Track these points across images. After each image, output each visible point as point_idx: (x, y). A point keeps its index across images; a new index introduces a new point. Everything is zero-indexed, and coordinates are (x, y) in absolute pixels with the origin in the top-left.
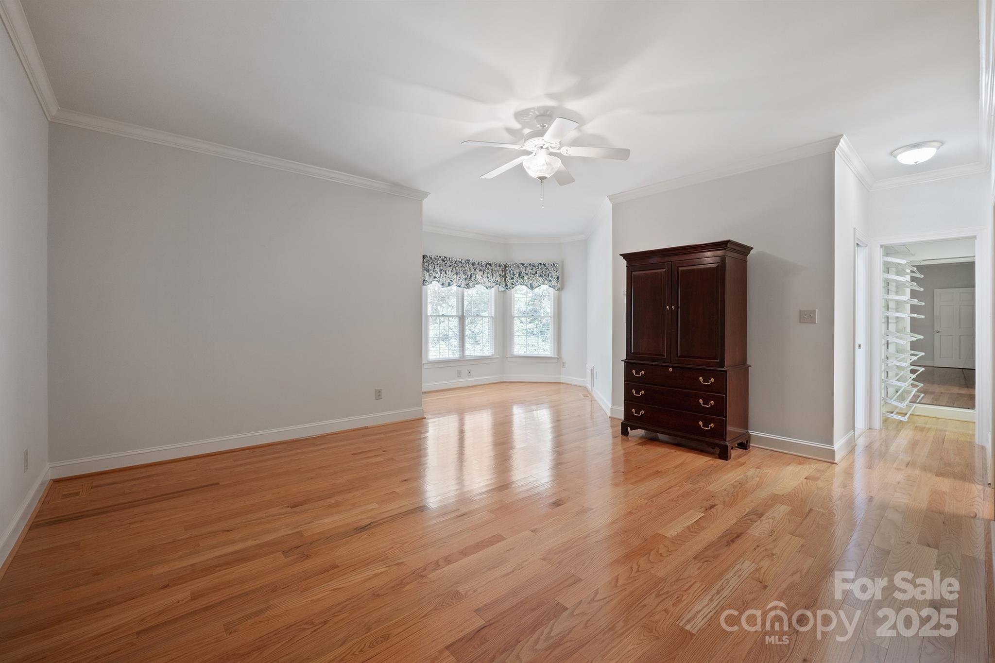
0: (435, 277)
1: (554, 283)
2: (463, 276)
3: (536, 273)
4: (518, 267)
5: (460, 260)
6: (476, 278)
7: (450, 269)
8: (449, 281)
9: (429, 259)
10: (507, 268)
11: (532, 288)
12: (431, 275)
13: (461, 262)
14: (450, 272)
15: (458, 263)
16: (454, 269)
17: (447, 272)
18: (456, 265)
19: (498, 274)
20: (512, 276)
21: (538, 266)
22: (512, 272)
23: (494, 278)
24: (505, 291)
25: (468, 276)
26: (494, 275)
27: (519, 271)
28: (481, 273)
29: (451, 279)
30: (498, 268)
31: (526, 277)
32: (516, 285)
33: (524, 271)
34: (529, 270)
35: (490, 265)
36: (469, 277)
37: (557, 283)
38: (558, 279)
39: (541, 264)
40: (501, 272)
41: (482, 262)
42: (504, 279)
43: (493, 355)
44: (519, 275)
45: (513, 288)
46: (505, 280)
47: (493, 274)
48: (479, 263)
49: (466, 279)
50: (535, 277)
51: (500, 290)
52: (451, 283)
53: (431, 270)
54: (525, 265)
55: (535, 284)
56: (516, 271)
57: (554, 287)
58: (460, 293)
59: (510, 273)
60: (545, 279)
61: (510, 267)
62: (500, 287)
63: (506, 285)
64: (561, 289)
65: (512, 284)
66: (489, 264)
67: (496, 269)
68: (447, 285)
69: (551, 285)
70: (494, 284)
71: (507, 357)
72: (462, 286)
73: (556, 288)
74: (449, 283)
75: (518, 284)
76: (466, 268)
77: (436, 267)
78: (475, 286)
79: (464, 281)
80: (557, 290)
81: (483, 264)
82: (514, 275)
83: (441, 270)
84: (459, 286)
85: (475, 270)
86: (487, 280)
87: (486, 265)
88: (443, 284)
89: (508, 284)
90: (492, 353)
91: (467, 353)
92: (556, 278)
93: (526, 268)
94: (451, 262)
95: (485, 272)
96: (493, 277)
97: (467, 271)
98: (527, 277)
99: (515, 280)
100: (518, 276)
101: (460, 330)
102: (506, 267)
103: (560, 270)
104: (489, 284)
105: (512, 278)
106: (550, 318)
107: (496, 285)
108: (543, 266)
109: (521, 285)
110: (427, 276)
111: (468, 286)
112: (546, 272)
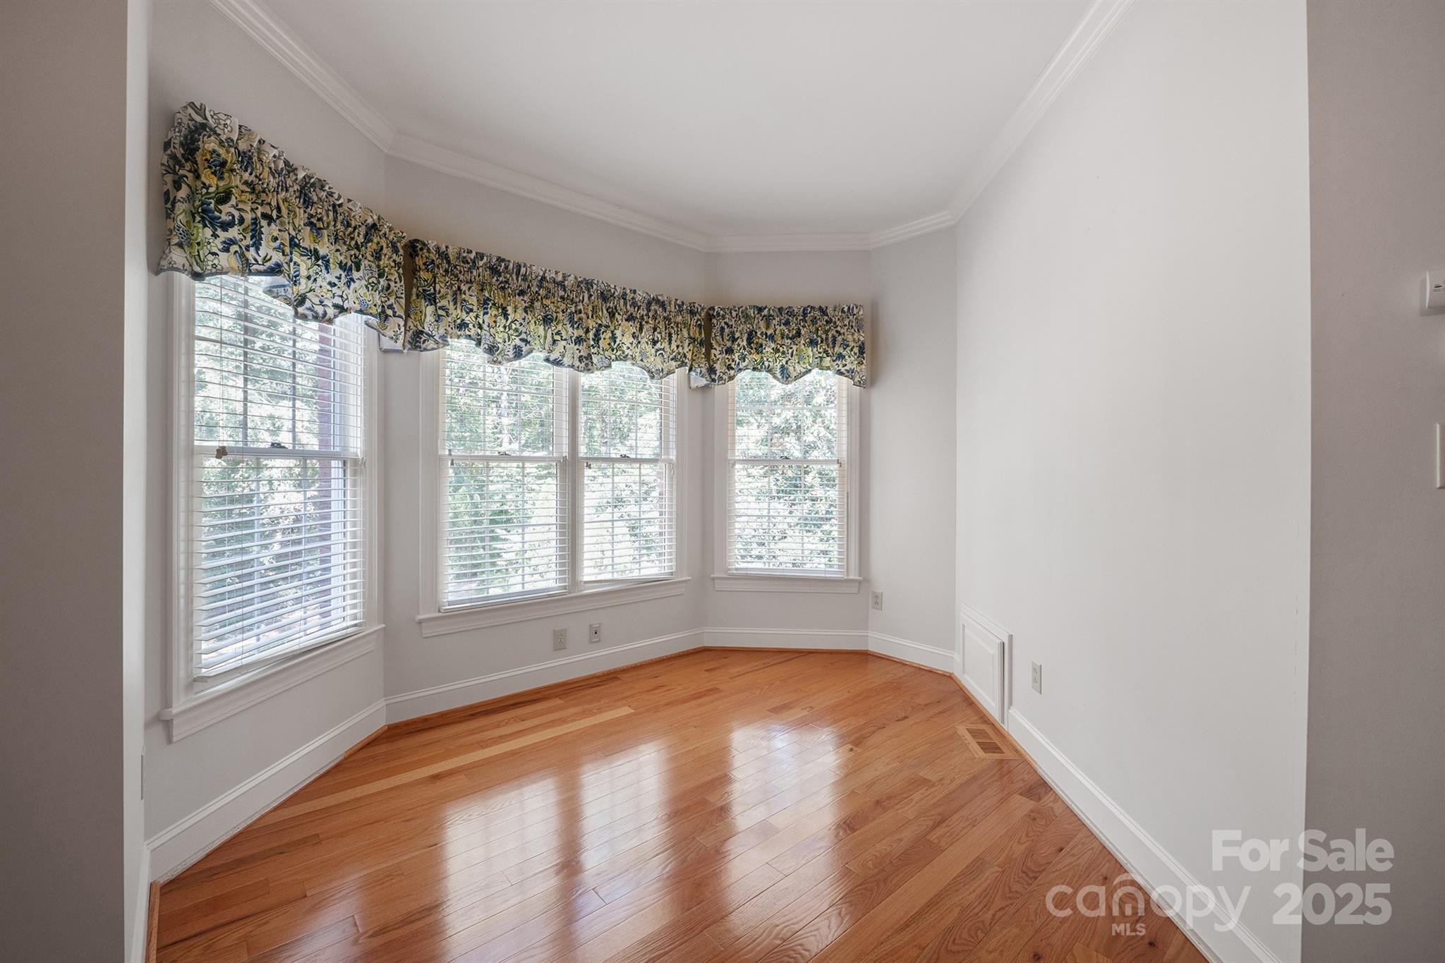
0: (463, 326)
1: (851, 362)
2: (570, 330)
3: (798, 334)
4: (747, 317)
5: (560, 278)
6: (614, 338)
7: (521, 302)
8: (517, 341)
9: (433, 256)
10: (714, 321)
11: (786, 376)
12: (440, 312)
13: (561, 284)
14: (520, 311)
15: (551, 286)
16: (537, 304)
17: (510, 310)
18: (542, 292)
19: (686, 335)
20: (729, 344)
21: (805, 314)
22: (727, 330)
23: (674, 346)
24: (706, 387)
25: (587, 331)
26: (674, 337)
27: (746, 327)
28: (632, 328)
29: (523, 336)
30: (688, 317)
31: (768, 349)
32: (740, 370)
33: (764, 330)
34: (777, 327)
35: (663, 305)
36: (591, 335)
37: (860, 363)
38: (862, 351)
39: (812, 308)
40: (695, 332)
41: (635, 292)
42: (704, 350)
43: (672, 574)
44: (750, 341)
45: (731, 378)
46: (708, 355)
47: (670, 335)
48: (625, 294)
49: (579, 341)
50: (795, 347)
51: (693, 385)
52: (525, 349)
53: (443, 297)
54: (766, 312)
55: (795, 368)
56: (741, 330)
57: (850, 374)
58: (566, 385)
59: (722, 335)
60: (826, 352)
61: (724, 317)
62: (693, 373)
63: (712, 370)
64: (868, 382)
65: (730, 367)
66: (658, 301)
67: (679, 319)
68: (511, 355)
69: (843, 370)
70: (674, 364)
71: (713, 579)
72: (566, 361)
73: (857, 379)
74: (515, 347)
75: (746, 368)
76: (580, 307)
77: (464, 288)
78: (610, 366)
79: (572, 347)
80: (859, 384)
81: (638, 298)
82: (734, 340)
83: (486, 301)
84: (557, 363)
85: (612, 315)
86: (650, 350)
87: (649, 304)
88: (491, 350)
89: (717, 366)
90: (671, 567)
91: (588, 573)
92: (856, 350)
93: (768, 319)
94: (525, 279)
95: (646, 327)
96: (670, 343)
97: (582, 315)
98: (773, 345)
99: (736, 356)
100: (745, 343)
101: (563, 503)
102: (710, 317)
103: (867, 325)
104: (657, 363)
105: (730, 351)
106: (836, 466)
107: (680, 366)
108: (817, 313)
109: (754, 369)
110: (430, 318)
111: (586, 363)
112: (826, 332)
